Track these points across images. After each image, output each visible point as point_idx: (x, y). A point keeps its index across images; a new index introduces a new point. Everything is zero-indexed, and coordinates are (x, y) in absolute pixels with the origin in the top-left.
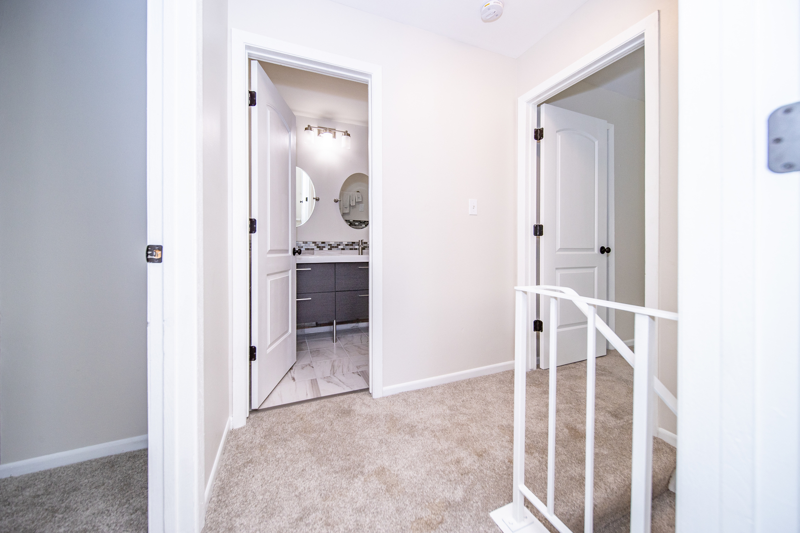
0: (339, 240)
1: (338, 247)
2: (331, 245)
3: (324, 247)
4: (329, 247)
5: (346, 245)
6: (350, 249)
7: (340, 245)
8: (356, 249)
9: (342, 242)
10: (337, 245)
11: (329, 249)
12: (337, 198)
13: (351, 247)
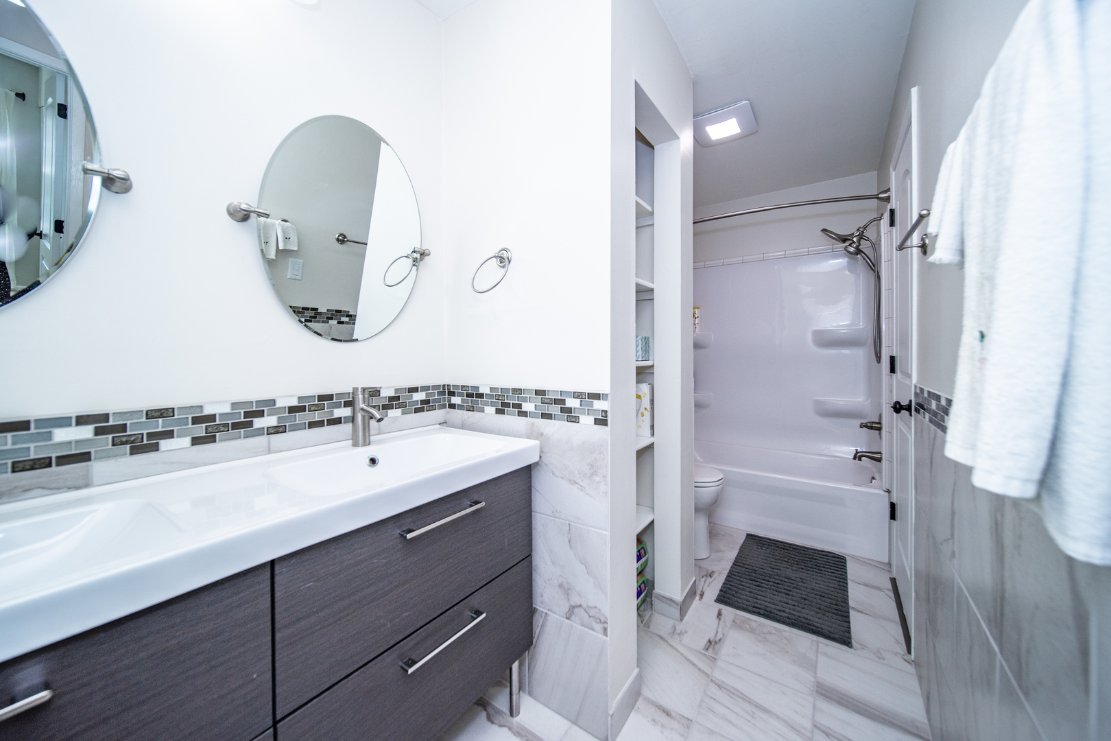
0: (253, 393)
1: (250, 424)
2: (212, 418)
3: (169, 434)
4: (200, 430)
5: (292, 410)
6: (312, 425)
7: (261, 414)
8: (338, 421)
9: (273, 402)
10: (247, 414)
11: (196, 441)
12: (248, 200)
13: (317, 416)
